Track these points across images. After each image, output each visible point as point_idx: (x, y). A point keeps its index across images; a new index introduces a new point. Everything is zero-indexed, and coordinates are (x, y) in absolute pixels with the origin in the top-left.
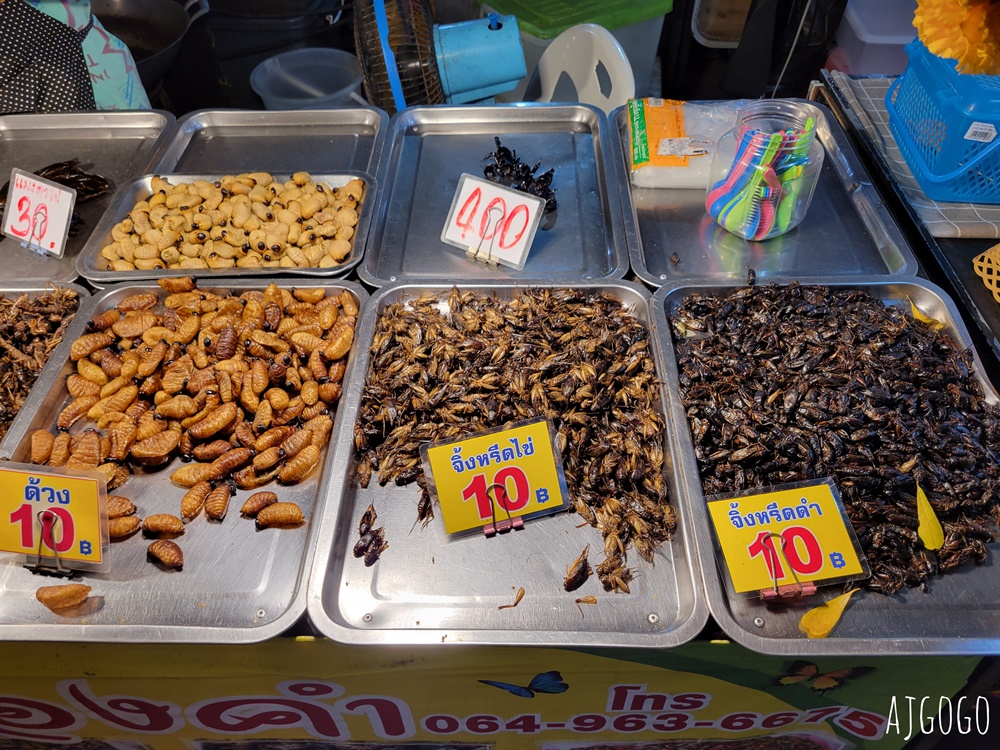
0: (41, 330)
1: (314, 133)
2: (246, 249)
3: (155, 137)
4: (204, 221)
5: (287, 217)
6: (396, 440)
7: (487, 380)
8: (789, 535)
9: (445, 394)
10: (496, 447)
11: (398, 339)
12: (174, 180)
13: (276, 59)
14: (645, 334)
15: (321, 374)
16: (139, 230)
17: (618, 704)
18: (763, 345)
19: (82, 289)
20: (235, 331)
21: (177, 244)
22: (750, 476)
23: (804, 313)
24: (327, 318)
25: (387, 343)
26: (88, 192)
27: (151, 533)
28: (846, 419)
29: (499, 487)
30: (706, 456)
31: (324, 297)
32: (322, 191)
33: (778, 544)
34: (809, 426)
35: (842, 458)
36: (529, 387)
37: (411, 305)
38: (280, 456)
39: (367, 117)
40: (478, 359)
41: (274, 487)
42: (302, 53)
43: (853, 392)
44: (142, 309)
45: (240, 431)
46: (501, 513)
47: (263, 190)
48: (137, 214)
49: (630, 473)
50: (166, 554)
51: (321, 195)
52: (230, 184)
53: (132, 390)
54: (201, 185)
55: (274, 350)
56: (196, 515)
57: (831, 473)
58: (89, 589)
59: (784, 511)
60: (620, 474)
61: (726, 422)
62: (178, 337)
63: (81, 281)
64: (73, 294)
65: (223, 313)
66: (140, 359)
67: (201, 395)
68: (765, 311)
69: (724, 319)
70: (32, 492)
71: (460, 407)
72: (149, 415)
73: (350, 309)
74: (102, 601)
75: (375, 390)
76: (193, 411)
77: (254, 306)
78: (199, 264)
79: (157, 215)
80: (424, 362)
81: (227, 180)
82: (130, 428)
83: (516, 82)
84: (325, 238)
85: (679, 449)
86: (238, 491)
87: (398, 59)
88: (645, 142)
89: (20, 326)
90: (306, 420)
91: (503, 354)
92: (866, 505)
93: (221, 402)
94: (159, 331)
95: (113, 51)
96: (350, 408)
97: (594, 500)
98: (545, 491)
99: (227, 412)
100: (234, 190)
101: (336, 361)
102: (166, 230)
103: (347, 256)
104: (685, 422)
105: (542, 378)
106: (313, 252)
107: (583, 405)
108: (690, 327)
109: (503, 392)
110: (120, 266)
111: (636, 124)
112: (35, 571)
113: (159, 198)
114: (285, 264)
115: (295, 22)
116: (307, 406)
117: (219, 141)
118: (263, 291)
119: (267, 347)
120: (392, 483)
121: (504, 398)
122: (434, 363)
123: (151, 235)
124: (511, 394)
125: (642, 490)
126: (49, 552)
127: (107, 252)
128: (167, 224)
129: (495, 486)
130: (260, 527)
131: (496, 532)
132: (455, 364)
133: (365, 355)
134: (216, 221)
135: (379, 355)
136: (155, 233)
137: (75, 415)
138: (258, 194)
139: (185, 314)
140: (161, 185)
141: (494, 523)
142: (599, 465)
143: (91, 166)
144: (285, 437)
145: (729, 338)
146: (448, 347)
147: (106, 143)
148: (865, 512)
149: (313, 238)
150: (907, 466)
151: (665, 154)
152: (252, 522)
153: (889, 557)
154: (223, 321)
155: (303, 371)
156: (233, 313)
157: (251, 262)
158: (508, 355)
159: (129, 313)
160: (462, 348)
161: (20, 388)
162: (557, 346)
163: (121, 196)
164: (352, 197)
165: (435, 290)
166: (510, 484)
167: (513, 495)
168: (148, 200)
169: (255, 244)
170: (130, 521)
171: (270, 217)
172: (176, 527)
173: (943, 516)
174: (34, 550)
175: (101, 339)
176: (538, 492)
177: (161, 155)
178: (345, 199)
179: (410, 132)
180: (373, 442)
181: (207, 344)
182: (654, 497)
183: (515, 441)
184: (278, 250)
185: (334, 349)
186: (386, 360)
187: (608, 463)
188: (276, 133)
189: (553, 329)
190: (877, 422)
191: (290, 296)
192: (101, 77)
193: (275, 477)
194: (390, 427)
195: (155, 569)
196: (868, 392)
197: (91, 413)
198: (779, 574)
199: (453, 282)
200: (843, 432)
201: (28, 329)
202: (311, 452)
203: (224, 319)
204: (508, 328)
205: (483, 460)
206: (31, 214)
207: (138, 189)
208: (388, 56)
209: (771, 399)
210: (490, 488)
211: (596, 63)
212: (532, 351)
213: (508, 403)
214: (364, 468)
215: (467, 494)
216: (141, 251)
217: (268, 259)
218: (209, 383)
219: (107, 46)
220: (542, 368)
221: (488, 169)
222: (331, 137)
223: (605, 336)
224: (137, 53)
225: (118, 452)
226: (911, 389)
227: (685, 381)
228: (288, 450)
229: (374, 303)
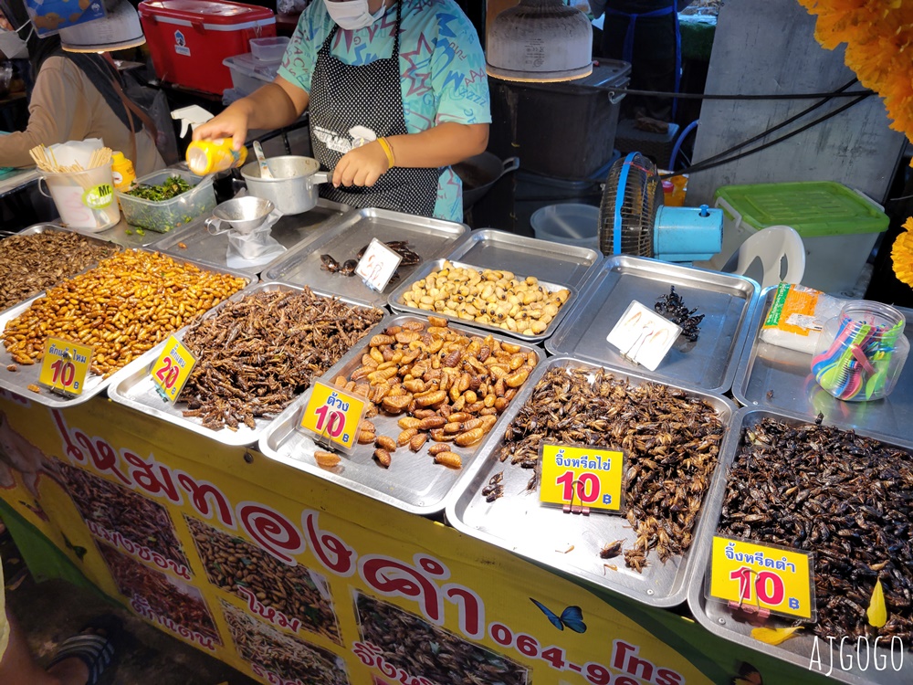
0: (359, 327)
1: (552, 257)
2: (484, 312)
3: (455, 239)
4: (465, 290)
5: (514, 300)
6: (530, 441)
7: (599, 423)
8: (763, 576)
9: (569, 423)
10: (586, 458)
11: (554, 386)
12: (457, 265)
13: (554, 207)
14: (721, 431)
15: (500, 393)
16: (427, 287)
17: (619, 663)
18: (806, 463)
19: (387, 311)
20: (460, 354)
21: (446, 300)
22: (754, 534)
23: (848, 451)
24: (516, 362)
25: (546, 386)
26: (407, 261)
27: (378, 445)
28: (839, 519)
29: (581, 485)
30: (729, 514)
31: (519, 352)
32: (541, 291)
33: (753, 578)
34: (809, 515)
35: (826, 544)
36: (623, 435)
37: (571, 371)
38: (460, 428)
39: (590, 254)
40: (600, 410)
41: (451, 444)
42: (575, 207)
43: (852, 504)
44: (414, 330)
45: (443, 408)
46: (577, 500)
47: (506, 282)
48: (430, 278)
49: (670, 506)
50: (383, 456)
51: (540, 293)
52: (488, 274)
53: (394, 370)
54: (471, 271)
55: (478, 372)
56: (404, 445)
57: (815, 550)
58: (340, 460)
59: (766, 560)
60: (663, 504)
61: (750, 496)
62: (428, 349)
63: (388, 307)
64: (381, 312)
65: (458, 343)
66: (404, 355)
67: (429, 383)
68: (820, 442)
69: (787, 440)
70: (332, 401)
71: (575, 433)
72: (399, 385)
73: (532, 362)
74: (344, 469)
75: (529, 410)
76: (422, 389)
77: (476, 344)
78: (453, 314)
79: (441, 280)
80: (564, 403)
81: (487, 272)
82: (387, 388)
83: (711, 255)
84: (533, 318)
85: (711, 504)
86: (430, 440)
87: (623, 222)
88: (779, 312)
89: (350, 321)
90: (481, 415)
91: (615, 412)
92: (831, 579)
93: (439, 389)
94: (420, 344)
95: (453, 183)
96: (509, 415)
97: (641, 515)
98: (610, 497)
99: (440, 395)
100: (488, 277)
101: (511, 388)
102: (442, 290)
103: (542, 332)
104: (724, 490)
105: (634, 434)
106: (522, 324)
107: (656, 458)
108: (759, 439)
109: (606, 433)
110: (411, 304)
111: (779, 299)
112: (317, 443)
113: (445, 273)
114: (504, 327)
115: (576, 186)
116: (485, 407)
117: (492, 248)
118: (483, 338)
119: (475, 368)
120: (519, 465)
121: (605, 436)
122: (569, 405)
123: (434, 292)
124: (610, 436)
125: (675, 519)
126: (327, 435)
127: (407, 295)
128: (444, 287)
129: (579, 482)
130: (436, 462)
131: (570, 511)
132: (583, 409)
133: (530, 390)
134: (472, 292)
135: (538, 392)
136: (436, 291)
137: (362, 375)
138: (502, 283)
139: (436, 338)
140: (449, 266)
141: (571, 506)
142: (652, 496)
143: (413, 247)
144: (467, 419)
145: (783, 452)
146: (582, 399)
147: (427, 236)
148: (830, 584)
149: (525, 316)
150: (876, 566)
151: (791, 323)
152: (432, 459)
153: (837, 618)
154: (456, 347)
155: (490, 387)
156: (463, 345)
157: (483, 321)
158: (619, 414)
159: (407, 331)
160: (591, 402)
161: (339, 353)
162: (654, 418)
163: (425, 266)
164: (559, 299)
165: (588, 366)
166: (588, 484)
167: (588, 492)
168: (438, 273)
169: (489, 311)
170: (371, 435)
171: (504, 298)
172: (392, 446)
173: (890, 608)
174: (320, 432)
175: (388, 339)
176: (605, 496)
177: (455, 249)
178: (554, 300)
179: (615, 271)
180: (517, 438)
181: (443, 357)
182: (681, 526)
183: (599, 458)
184: (501, 317)
185: (513, 380)
186: (542, 396)
187: (658, 495)
188: (528, 252)
189: (657, 409)
190: (863, 529)
191: (498, 346)
192: (442, 197)
193: (453, 440)
194: (529, 433)
195: (374, 463)
196: (864, 508)
197: (370, 376)
198: (747, 595)
199: (603, 364)
200: (833, 527)
201: (353, 324)
202: (479, 432)
203: (457, 346)
204: (627, 401)
205: (576, 463)
206: (374, 265)
207: (435, 265)
208: (618, 219)
209: (789, 491)
210: (575, 482)
211: (783, 255)
212: (636, 417)
213: (607, 439)
214: (505, 451)
215: (560, 480)
216: (425, 299)
217: (493, 322)
218: (436, 377)
219: (451, 180)
220: (637, 428)
221: (658, 305)
222: (561, 261)
223: (691, 423)
224: (465, 187)
225: (377, 398)
226: (902, 518)
227: (735, 466)
228: (466, 427)
229: (549, 362)
